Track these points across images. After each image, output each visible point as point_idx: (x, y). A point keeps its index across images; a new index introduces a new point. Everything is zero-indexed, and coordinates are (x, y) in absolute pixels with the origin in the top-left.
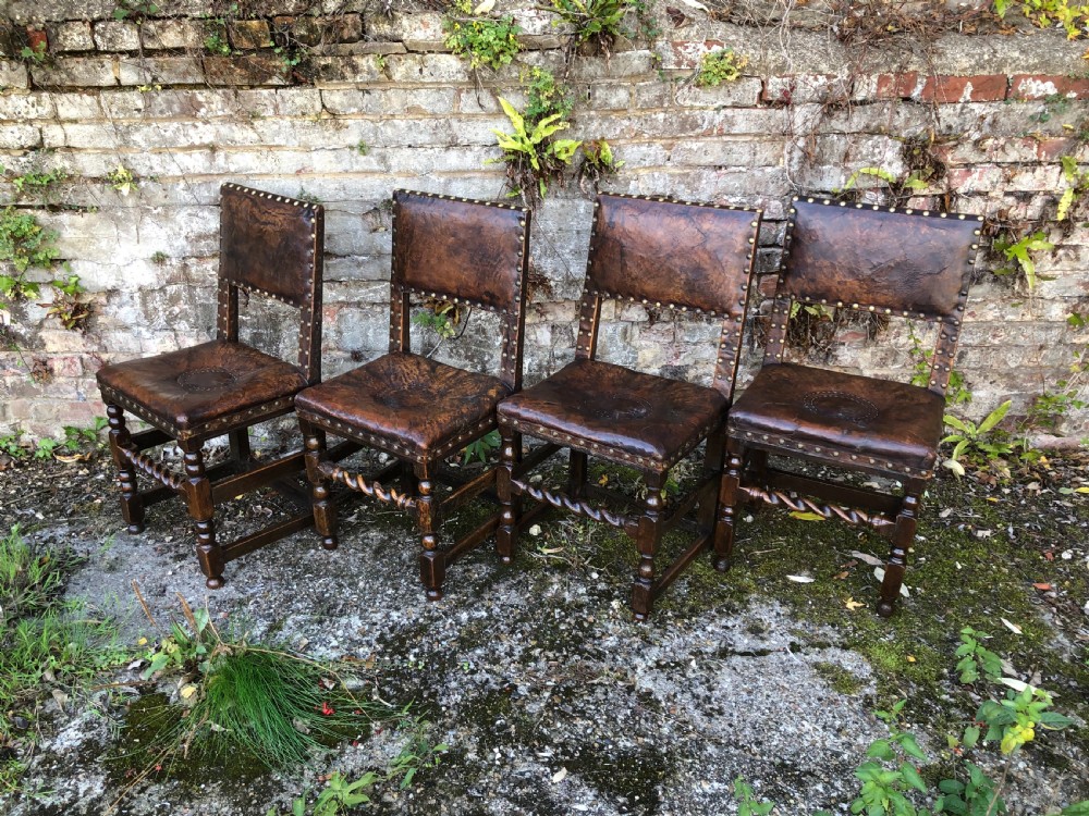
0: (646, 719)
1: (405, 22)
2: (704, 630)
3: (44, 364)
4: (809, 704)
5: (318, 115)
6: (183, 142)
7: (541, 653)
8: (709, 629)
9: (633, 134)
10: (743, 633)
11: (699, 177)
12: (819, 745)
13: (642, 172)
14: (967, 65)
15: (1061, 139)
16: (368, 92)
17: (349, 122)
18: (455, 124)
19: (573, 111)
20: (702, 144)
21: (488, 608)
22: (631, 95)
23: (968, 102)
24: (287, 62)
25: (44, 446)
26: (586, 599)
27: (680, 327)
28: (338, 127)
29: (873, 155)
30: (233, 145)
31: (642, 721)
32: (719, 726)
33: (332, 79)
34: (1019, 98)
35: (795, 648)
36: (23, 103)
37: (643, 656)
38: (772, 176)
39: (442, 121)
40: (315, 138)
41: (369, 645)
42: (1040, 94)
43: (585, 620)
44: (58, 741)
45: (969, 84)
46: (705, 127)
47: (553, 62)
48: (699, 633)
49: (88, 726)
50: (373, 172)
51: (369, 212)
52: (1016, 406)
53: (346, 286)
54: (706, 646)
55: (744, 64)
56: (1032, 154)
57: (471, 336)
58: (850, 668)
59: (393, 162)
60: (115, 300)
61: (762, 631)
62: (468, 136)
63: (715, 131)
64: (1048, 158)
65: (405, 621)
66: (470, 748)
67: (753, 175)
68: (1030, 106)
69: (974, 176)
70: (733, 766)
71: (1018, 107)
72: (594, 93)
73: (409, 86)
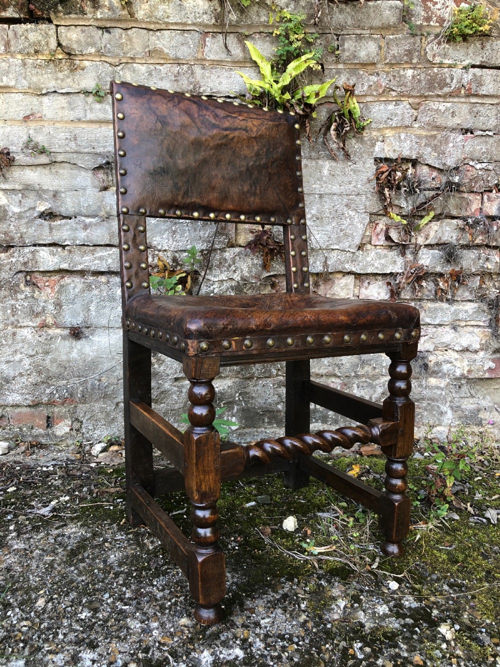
5: (53, 53)
9: (381, 91)
11: (446, 140)
13: (388, 133)
16: (108, 30)
17: (87, 63)
18: (198, 70)
20: (449, 105)
22: (380, 48)
26: (394, 624)
28: (73, 69)
33: (70, 13)
39: (185, 67)
40: (48, 80)
46: (453, 85)
47: (303, 7)
51: (100, 167)
53: (70, 251)
62: (211, 85)
63: (463, 92)
72: (343, 45)
73: (152, 27)
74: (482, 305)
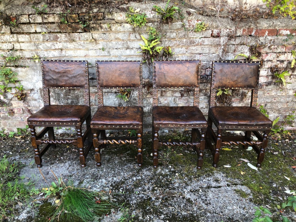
0: (189, 206)
1: (115, 15)
2: (202, 181)
3: (12, 110)
4: (234, 201)
5: (91, 40)
6: (53, 48)
7: (157, 189)
8: (204, 181)
9: (177, 45)
10: (213, 182)
11: (195, 57)
12: (239, 212)
13: (179, 55)
14: (266, 26)
15: (292, 46)
16: (105, 34)
17: (100, 42)
18: (129, 43)
19: (161, 39)
20: (195, 48)
21: (141, 176)
22: (177, 34)
23: (267, 36)
24: (83, 26)
25: (11, 134)
26: (168, 173)
27: (190, 98)
28: (97, 44)
29: (242, 50)
30: (67, 49)
31: (188, 207)
32: (210, 207)
33: (95, 30)
34: (280, 35)
35: (228, 185)
36: (9, 37)
37: (186, 189)
38: (215, 56)
39: (125, 42)
40: (90, 46)
41: (108, 187)
42: (286, 34)
43: (169, 179)
44: (20, 217)
45: (267, 31)
46: (197, 43)
47: (156, 25)
48: (201, 182)
49: (28, 212)
50: (106, 56)
52: (280, 119)
54: (204, 185)
55: (207, 26)
56: (284, 50)
57: (132, 101)
58: (244, 191)
59: (111, 53)
60: (33, 92)
61: (218, 181)
62: (132, 46)
63: (199, 44)
64: (288, 51)
65: (118, 180)
66: (140, 216)
67: (210, 56)
68: (283, 37)
69: (268, 56)
70: (215, 219)
71: (280, 37)
72: (167, 34)
73: (116, 32)
74: (206, 97)
